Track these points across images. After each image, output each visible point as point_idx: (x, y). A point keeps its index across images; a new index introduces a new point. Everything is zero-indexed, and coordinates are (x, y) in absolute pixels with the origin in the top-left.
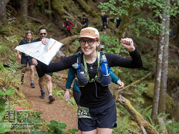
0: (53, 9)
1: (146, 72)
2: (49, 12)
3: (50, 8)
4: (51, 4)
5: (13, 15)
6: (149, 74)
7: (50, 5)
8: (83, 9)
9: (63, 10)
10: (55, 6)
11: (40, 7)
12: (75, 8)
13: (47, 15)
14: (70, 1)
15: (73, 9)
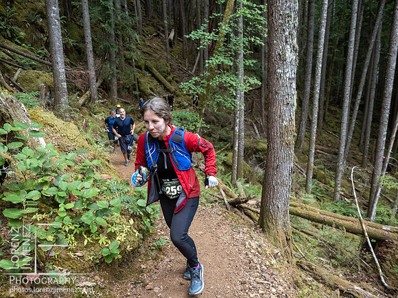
0: (140, 90)
1: (225, 143)
2: (137, 93)
3: (137, 90)
5: (104, 97)
6: (228, 145)
7: (137, 87)
8: (168, 90)
9: (149, 91)
10: (142, 88)
11: (128, 89)
12: (160, 89)
13: (135, 96)
14: (155, 82)
15: (158, 90)
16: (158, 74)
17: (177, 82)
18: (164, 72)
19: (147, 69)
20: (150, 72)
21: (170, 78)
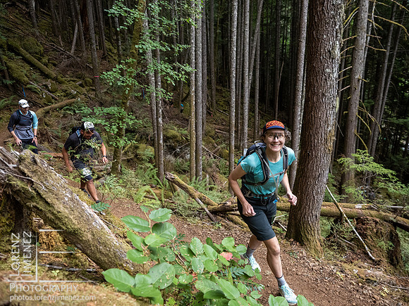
0: (12, 78)
1: (133, 134)
2: (9, 82)
3: (7, 77)
4: (9, 73)
6: (136, 136)
7: (7, 74)
8: (47, 76)
9: (26, 79)
10: (15, 75)
12: (36, 75)
14: (28, 67)
15: (34, 76)
16: (28, 56)
17: (55, 65)
18: (36, 53)
19: (11, 49)
20: (18, 54)
21: (45, 60)
